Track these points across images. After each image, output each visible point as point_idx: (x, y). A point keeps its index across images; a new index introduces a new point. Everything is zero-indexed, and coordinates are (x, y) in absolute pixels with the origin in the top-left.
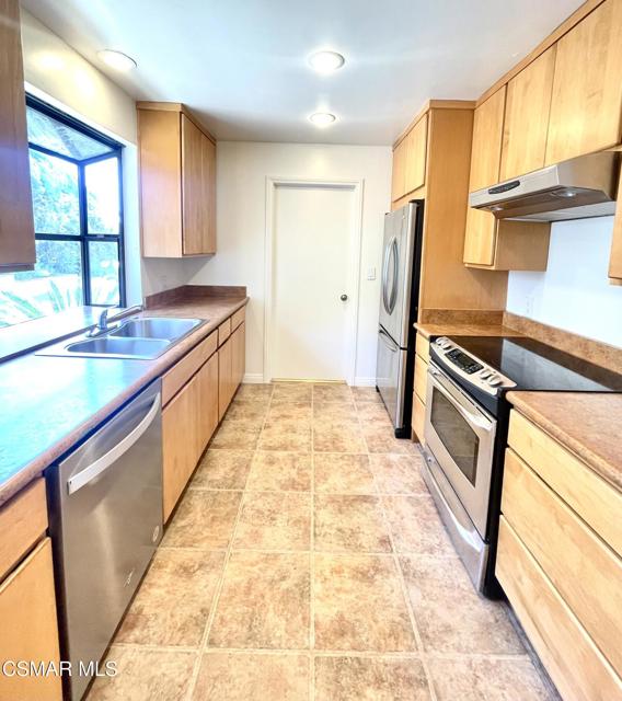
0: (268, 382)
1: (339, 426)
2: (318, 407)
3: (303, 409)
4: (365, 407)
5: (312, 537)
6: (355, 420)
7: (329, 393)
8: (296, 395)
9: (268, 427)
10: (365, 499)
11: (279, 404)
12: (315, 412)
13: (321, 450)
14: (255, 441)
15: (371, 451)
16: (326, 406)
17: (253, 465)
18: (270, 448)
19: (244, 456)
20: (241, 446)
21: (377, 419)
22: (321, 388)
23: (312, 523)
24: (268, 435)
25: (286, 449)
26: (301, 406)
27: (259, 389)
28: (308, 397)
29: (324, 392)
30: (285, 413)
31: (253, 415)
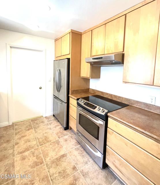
0: (11, 124)
1: (45, 133)
2: (35, 128)
3: (30, 131)
4: (52, 123)
6: (50, 129)
7: (38, 122)
8: (25, 126)
9: (17, 144)
10: (63, 156)
11: (19, 132)
12: (35, 130)
13: (42, 144)
14: (13, 153)
15: (59, 138)
16: (38, 127)
21: (57, 126)
22: (34, 120)
24: (18, 147)
26: (28, 130)
28: (30, 125)
29: (36, 122)
30: (23, 135)
31: (8, 141)
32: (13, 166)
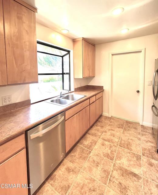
0: (110, 116)
1: (131, 139)
2: (125, 130)
3: (119, 129)
4: (145, 135)
5: (109, 180)
6: (139, 139)
7: (131, 126)
8: (118, 123)
9: (106, 132)
11: (111, 125)
12: (124, 131)
13: (122, 147)
14: (100, 136)
16: (128, 130)
17: (97, 143)
18: (104, 140)
19: (95, 139)
20: (96, 136)
22: (128, 122)
23: (110, 174)
24: (105, 135)
25: (109, 142)
27: (107, 118)
28: (122, 125)
29: (129, 125)
30: (113, 129)
31: (102, 127)
32: (95, 144)
